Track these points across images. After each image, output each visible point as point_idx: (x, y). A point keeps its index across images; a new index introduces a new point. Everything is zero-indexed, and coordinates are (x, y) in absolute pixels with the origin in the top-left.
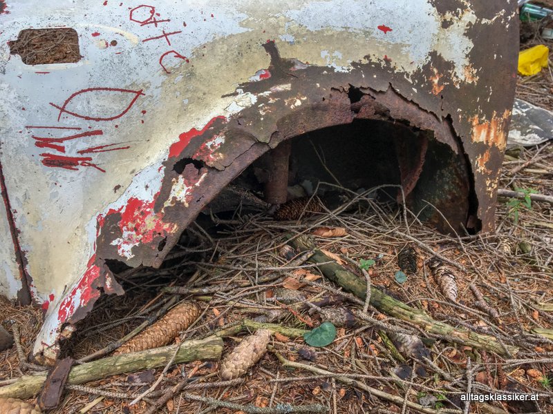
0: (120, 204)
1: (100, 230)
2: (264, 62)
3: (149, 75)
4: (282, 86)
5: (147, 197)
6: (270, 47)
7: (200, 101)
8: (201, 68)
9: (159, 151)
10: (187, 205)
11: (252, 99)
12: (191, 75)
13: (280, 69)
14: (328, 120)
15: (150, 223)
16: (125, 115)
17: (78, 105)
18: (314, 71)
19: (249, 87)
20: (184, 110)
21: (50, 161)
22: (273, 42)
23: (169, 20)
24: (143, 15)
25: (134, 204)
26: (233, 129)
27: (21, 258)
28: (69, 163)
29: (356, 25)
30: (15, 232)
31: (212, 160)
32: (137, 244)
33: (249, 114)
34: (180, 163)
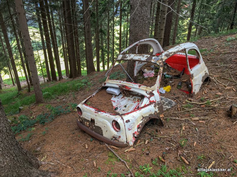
3: (135, 122)
4: (144, 119)
5: (136, 131)
8: (138, 120)
9: (136, 127)
10: (140, 131)
11: (142, 121)
16: (133, 125)
17: (130, 125)
18: (146, 117)
21: (129, 130)
22: (142, 116)
23: (135, 116)
26: (142, 124)
30: (126, 136)
32: (137, 135)
34: (138, 128)
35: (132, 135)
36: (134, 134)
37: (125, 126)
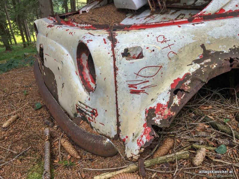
0: (154, 105)
1: (147, 114)
2: (201, 52)
3: (164, 61)
4: (207, 60)
5: (164, 103)
6: (203, 46)
7: (180, 68)
8: (181, 56)
9: (167, 86)
10: (179, 105)
11: (198, 66)
12: (177, 59)
13: (206, 54)
14: (223, 71)
15: (166, 112)
16: (156, 75)
17: (142, 73)
18: (217, 53)
19: (197, 61)
20: (175, 71)
21: (133, 92)
22: (204, 44)
23: (170, 40)
24: (161, 39)
25: (159, 105)
26: (194, 77)
27: (118, 124)
28: (137, 92)
29: (231, 35)
30: (118, 115)
31: (186, 89)
32: (162, 119)
33: (198, 71)
34: (176, 91)
35: (144, 116)
36: (151, 113)
37: (116, 69)
